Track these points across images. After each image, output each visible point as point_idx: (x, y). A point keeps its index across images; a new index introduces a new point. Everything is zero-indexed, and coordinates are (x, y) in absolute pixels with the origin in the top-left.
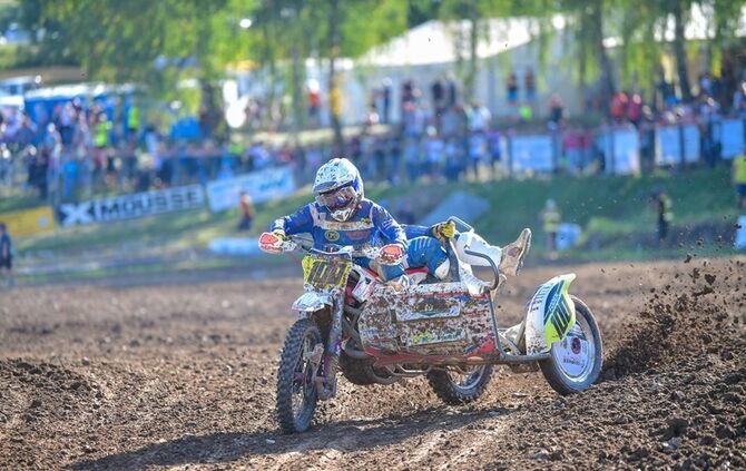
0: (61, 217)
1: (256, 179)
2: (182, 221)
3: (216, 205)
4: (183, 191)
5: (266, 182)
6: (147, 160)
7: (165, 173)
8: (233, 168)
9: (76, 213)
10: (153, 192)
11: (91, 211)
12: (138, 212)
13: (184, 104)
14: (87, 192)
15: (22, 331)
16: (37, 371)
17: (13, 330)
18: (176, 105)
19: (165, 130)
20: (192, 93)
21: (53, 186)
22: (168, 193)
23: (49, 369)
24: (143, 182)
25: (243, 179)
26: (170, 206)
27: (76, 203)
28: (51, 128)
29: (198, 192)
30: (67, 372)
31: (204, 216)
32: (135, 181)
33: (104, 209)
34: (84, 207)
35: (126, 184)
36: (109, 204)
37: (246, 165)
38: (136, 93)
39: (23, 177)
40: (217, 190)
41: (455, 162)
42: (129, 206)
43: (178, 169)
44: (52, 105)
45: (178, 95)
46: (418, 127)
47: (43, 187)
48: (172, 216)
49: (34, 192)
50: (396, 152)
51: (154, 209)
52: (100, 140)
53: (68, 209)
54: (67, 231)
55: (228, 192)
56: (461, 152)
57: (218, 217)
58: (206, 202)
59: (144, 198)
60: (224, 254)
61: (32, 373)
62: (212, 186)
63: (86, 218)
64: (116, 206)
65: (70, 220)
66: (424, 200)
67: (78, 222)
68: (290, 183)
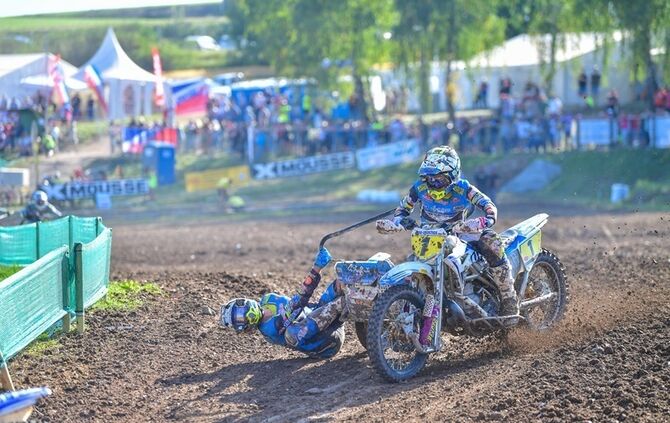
0: (254, 173)
1: (392, 147)
2: (341, 177)
3: (362, 166)
4: (340, 156)
5: (399, 150)
6: (315, 133)
7: (327, 143)
8: (376, 138)
9: (265, 170)
10: (319, 156)
11: (275, 170)
12: (308, 170)
13: (342, 92)
14: (272, 155)
15: (226, 252)
16: (236, 281)
17: (220, 252)
18: (335, 94)
19: (328, 111)
20: (348, 84)
21: (250, 152)
22: (328, 157)
23: (245, 280)
24: (312, 148)
25: (384, 147)
26: (330, 167)
27: (265, 163)
28: (249, 109)
29: (350, 157)
30: (257, 282)
31: (355, 174)
32: (305, 149)
33: (284, 167)
34: (270, 166)
35: (299, 150)
36: (288, 164)
37: (385, 137)
38: (309, 85)
39: (227, 145)
40: (364, 155)
41: (537, 138)
42: (302, 166)
43: (337, 140)
44: (249, 94)
45: (339, 86)
46: (511, 112)
47: (243, 151)
48: (330, 174)
49: (238, 155)
50: (495, 131)
51: (319, 169)
52: (282, 118)
53: (259, 167)
54: (256, 183)
55: (375, 157)
56: (541, 130)
57: (365, 175)
58: (355, 166)
59: (312, 160)
60: (369, 201)
61: (233, 282)
62: (360, 152)
63: (271, 174)
64: (292, 166)
65: (260, 176)
66: (514, 164)
67: (266, 177)
68: (416, 151)
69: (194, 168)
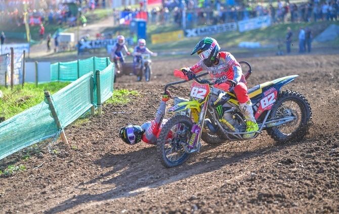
0: (186, 34)
1: (257, 20)
2: (230, 36)
3: (241, 30)
4: (229, 24)
5: (260, 21)
6: (216, 13)
7: (223, 18)
8: (248, 16)
9: (191, 32)
10: (219, 25)
11: (196, 32)
12: (213, 32)
14: (195, 25)
15: (172, 75)
16: (177, 89)
17: (169, 75)
19: (224, 1)
21: (184, 23)
22: (224, 25)
23: (181, 88)
24: (215, 21)
25: (252, 20)
26: (225, 30)
27: (191, 29)
29: (235, 25)
30: (187, 89)
31: (237, 34)
32: (212, 21)
33: (201, 31)
34: (194, 30)
35: (209, 22)
36: (203, 29)
37: (253, 14)
39: (172, 20)
40: (242, 24)
42: (210, 30)
43: (228, 16)
47: (180, 23)
48: (225, 34)
49: (177, 25)
50: (310, 10)
51: (219, 31)
52: (200, 6)
53: (188, 31)
54: (186, 39)
55: (248, 25)
57: (242, 34)
58: (238, 30)
59: (215, 27)
60: (245, 48)
61: (175, 89)
62: (240, 23)
63: (195, 34)
64: (205, 30)
65: (189, 35)
66: (320, 27)
67: (192, 36)
68: (269, 21)
69: (156, 32)
